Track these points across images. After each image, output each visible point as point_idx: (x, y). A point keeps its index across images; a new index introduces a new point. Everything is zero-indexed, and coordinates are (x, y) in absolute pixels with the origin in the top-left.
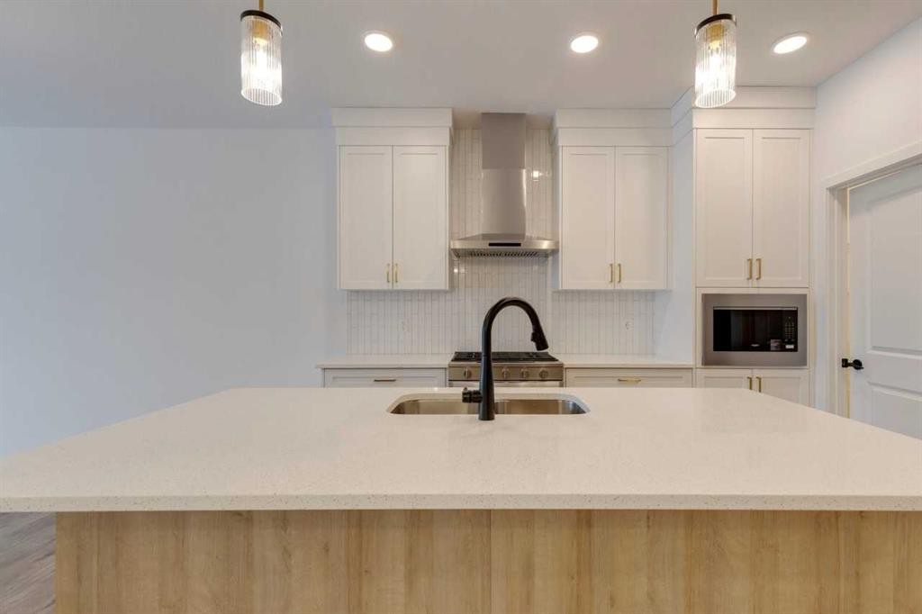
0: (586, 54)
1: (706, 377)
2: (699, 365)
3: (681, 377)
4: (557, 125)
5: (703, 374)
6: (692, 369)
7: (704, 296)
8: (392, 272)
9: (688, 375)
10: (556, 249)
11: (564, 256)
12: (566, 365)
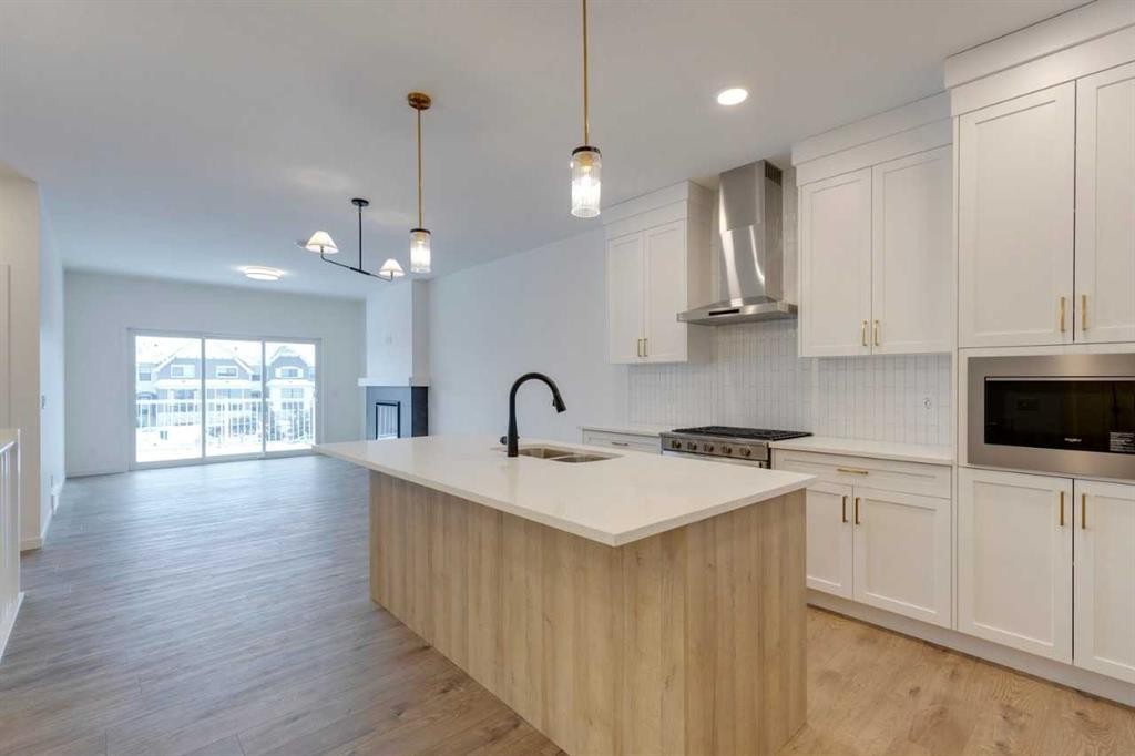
0: (740, 104)
1: (975, 482)
2: (964, 461)
3: (934, 477)
4: (794, 163)
5: (968, 476)
6: (951, 467)
7: (970, 360)
8: (643, 346)
9: (944, 474)
10: (794, 310)
11: (804, 319)
12: (772, 444)
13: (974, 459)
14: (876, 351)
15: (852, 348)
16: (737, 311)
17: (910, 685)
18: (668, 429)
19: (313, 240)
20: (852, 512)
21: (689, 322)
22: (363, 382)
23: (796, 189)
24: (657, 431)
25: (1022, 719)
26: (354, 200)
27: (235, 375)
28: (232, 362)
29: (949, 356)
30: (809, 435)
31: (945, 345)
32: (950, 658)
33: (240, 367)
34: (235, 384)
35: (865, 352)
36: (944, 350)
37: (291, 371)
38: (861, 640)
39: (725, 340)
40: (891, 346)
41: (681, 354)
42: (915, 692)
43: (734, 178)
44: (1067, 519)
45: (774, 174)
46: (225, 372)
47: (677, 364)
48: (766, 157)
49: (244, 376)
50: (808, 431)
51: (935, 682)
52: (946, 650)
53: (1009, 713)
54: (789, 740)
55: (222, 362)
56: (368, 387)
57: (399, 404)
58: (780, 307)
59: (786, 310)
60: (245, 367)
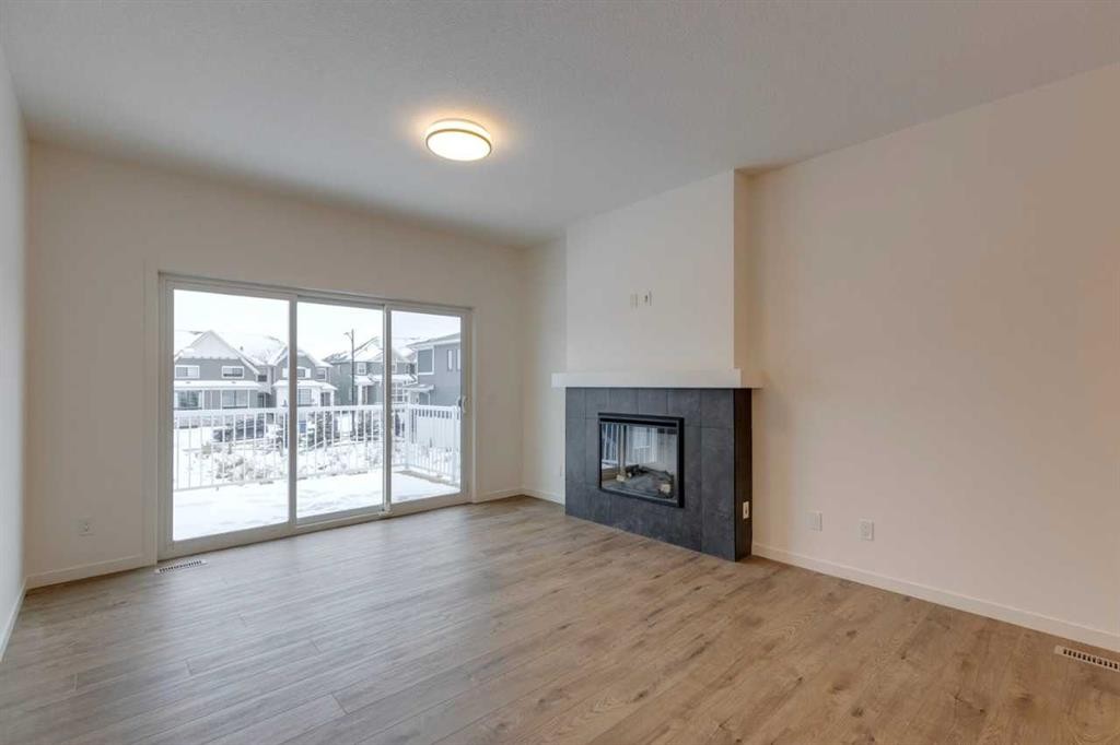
22: (560, 381)
27: (241, 375)
28: (238, 361)
33: (246, 367)
34: (242, 384)
46: (231, 373)
49: (250, 376)
55: (228, 362)
56: (570, 390)
57: (680, 422)
60: (251, 367)
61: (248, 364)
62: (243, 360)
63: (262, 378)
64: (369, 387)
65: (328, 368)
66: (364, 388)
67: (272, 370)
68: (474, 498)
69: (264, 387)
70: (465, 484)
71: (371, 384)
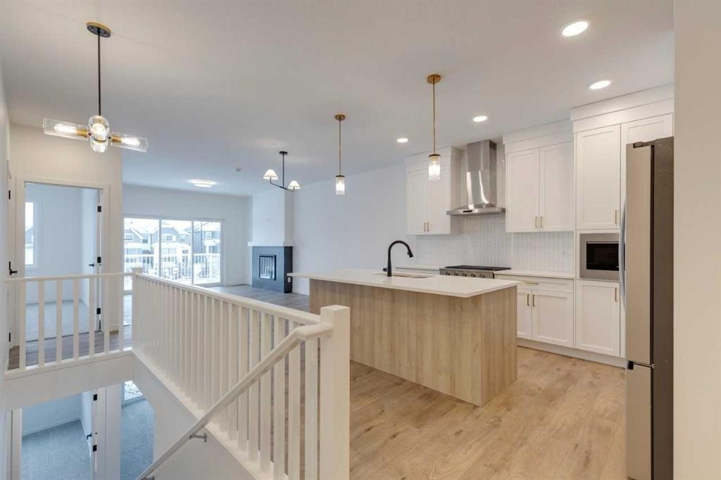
0: (483, 122)
1: (583, 285)
2: (578, 277)
3: (566, 284)
4: (504, 143)
5: (581, 283)
6: (573, 279)
7: (581, 235)
8: (427, 226)
9: (570, 283)
10: (504, 211)
11: (508, 214)
12: (495, 272)
13: (582, 276)
14: (542, 230)
15: (531, 228)
16: (471, 211)
17: (557, 367)
18: (443, 267)
19: (266, 174)
20: (531, 300)
21: (451, 215)
22: (250, 244)
23: (505, 155)
24: (438, 268)
25: (599, 376)
26: (281, 152)
29: (573, 232)
30: (509, 269)
31: (570, 228)
32: (573, 360)
35: (536, 230)
36: (570, 230)
37: (168, 237)
38: (536, 355)
39: (467, 223)
40: (547, 228)
41: (447, 231)
42: (559, 369)
43: (473, 146)
44: (618, 299)
45: (493, 145)
47: (445, 235)
48: (490, 138)
49: (137, 240)
50: (509, 267)
51: (567, 366)
52: (571, 357)
53: (594, 374)
54: (512, 382)
56: (253, 247)
57: (275, 256)
58: (497, 209)
59: (500, 211)
60: (138, 234)
61: (136, 233)
62: (132, 230)
63: (145, 241)
64: (213, 247)
65: (187, 235)
66: (210, 247)
67: (151, 236)
68: (225, 283)
69: (147, 247)
70: (222, 279)
71: (214, 245)
